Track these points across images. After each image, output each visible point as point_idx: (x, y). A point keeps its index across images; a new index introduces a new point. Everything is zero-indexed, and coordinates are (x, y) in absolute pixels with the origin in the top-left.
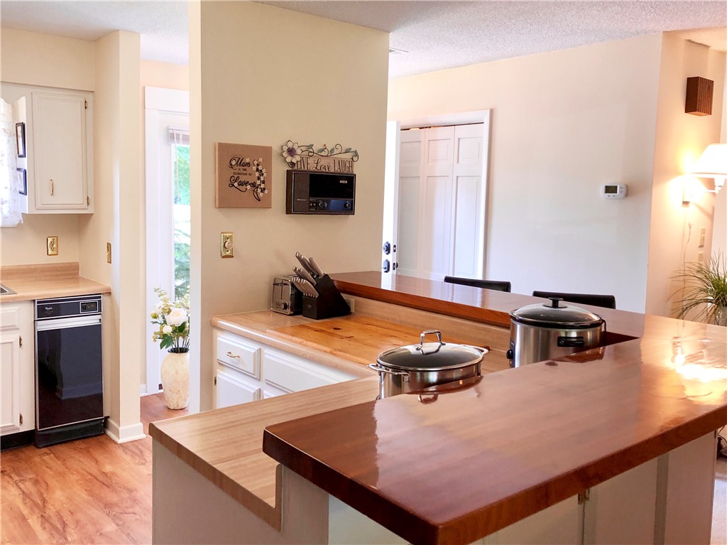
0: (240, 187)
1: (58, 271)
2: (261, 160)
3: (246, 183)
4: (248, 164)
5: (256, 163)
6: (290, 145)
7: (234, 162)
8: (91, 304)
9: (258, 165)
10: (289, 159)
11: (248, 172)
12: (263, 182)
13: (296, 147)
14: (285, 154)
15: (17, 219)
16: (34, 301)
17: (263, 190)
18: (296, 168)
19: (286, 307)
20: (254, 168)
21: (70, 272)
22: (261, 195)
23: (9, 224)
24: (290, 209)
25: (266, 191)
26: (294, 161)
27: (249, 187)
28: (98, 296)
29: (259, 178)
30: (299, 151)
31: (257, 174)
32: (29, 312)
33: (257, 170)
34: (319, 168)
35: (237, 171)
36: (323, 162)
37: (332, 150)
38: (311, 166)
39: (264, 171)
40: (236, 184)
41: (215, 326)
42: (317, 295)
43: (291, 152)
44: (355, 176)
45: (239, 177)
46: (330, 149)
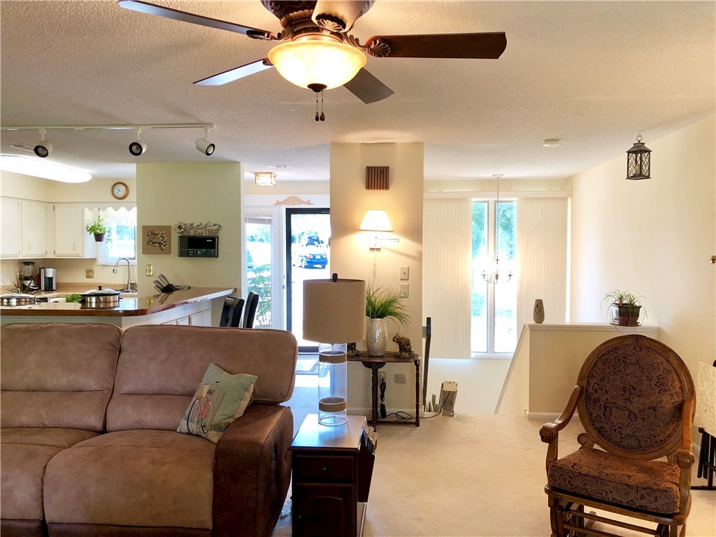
0: (153, 245)
2: (164, 232)
4: (157, 234)
5: (161, 233)
6: (179, 224)
7: (150, 234)
10: (179, 231)
11: (157, 238)
12: (165, 242)
13: (182, 225)
14: (177, 229)
18: (183, 235)
20: (160, 236)
22: (164, 248)
24: (182, 254)
25: (166, 246)
26: (182, 231)
27: (157, 244)
29: (163, 240)
30: (184, 227)
34: (196, 234)
35: (151, 237)
36: (199, 231)
37: (206, 225)
38: (192, 233)
39: (165, 237)
40: (151, 243)
43: (180, 227)
44: (218, 237)
45: (152, 240)
46: (204, 224)
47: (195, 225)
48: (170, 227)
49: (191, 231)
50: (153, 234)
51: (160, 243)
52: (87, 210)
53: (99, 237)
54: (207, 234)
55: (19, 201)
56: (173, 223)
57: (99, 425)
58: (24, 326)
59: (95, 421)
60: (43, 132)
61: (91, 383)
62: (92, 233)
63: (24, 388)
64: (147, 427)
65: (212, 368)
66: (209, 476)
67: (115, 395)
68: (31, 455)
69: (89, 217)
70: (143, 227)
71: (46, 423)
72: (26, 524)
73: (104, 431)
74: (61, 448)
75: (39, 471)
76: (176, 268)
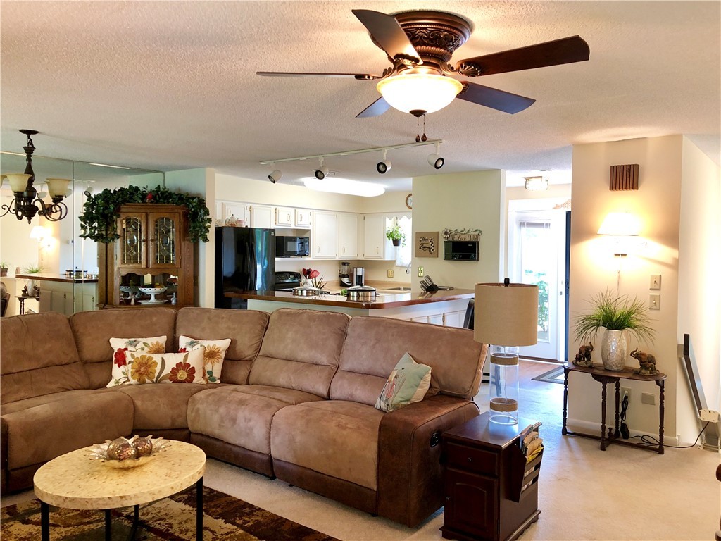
2: (433, 237)
3: (426, 247)
4: (427, 239)
6: (446, 230)
7: (421, 239)
11: (427, 243)
12: (434, 247)
14: (444, 234)
18: (448, 240)
20: (430, 241)
22: (432, 252)
25: (435, 250)
26: (447, 237)
29: (432, 245)
30: (450, 233)
34: (459, 239)
35: (423, 242)
36: (463, 236)
38: (456, 239)
39: (434, 242)
40: (422, 248)
43: (446, 233)
44: (478, 242)
45: (424, 245)
46: (467, 230)
47: (459, 231)
48: (438, 232)
49: (456, 236)
50: (424, 239)
51: (429, 248)
52: (387, 219)
53: (396, 243)
54: (469, 239)
55: (338, 213)
56: (441, 230)
57: (325, 393)
58: (289, 310)
59: (322, 390)
60: (321, 159)
61: (324, 359)
62: (391, 239)
63: (284, 357)
64: (356, 400)
65: (406, 356)
66: (374, 446)
67: (339, 371)
68: (268, 406)
69: (390, 225)
70: (417, 233)
71: (294, 385)
72: (260, 456)
73: (328, 398)
74: (287, 404)
75: (269, 418)
76: (443, 270)
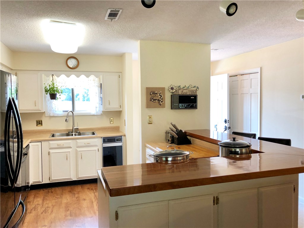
0: (154, 101)
1: (113, 128)
2: (161, 92)
3: (156, 100)
4: (157, 93)
5: (159, 93)
6: (172, 86)
7: (151, 93)
8: (119, 139)
9: (160, 94)
10: (171, 91)
11: (156, 96)
12: (162, 99)
13: (174, 87)
14: (170, 90)
15: (100, 113)
16: (102, 137)
17: (162, 102)
18: (174, 94)
19: (169, 141)
20: (159, 95)
21: (117, 129)
22: (161, 103)
23: (98, 114)
24: (172, 108)
25: (163, 102)
26: (173, 92)
27: (157, 101)
28: (121, 136)
29: (160, 98)
30: (175, 88)
31: (160, 96)
32: (101, 141)
33: (160, 95)
34: (183, 93)
35: (153, 96)
36: (185, 91)
37: (188, 87)
39: (162, 95)
40: (152, 100)
41: (146, 146)
42: (177, 137)
43: (172, 89)
44: (197, 95)
48: (164, 88)
49: (180, 91)
50: (154, 93)
53: (53, 96)
54: (190, 93)
